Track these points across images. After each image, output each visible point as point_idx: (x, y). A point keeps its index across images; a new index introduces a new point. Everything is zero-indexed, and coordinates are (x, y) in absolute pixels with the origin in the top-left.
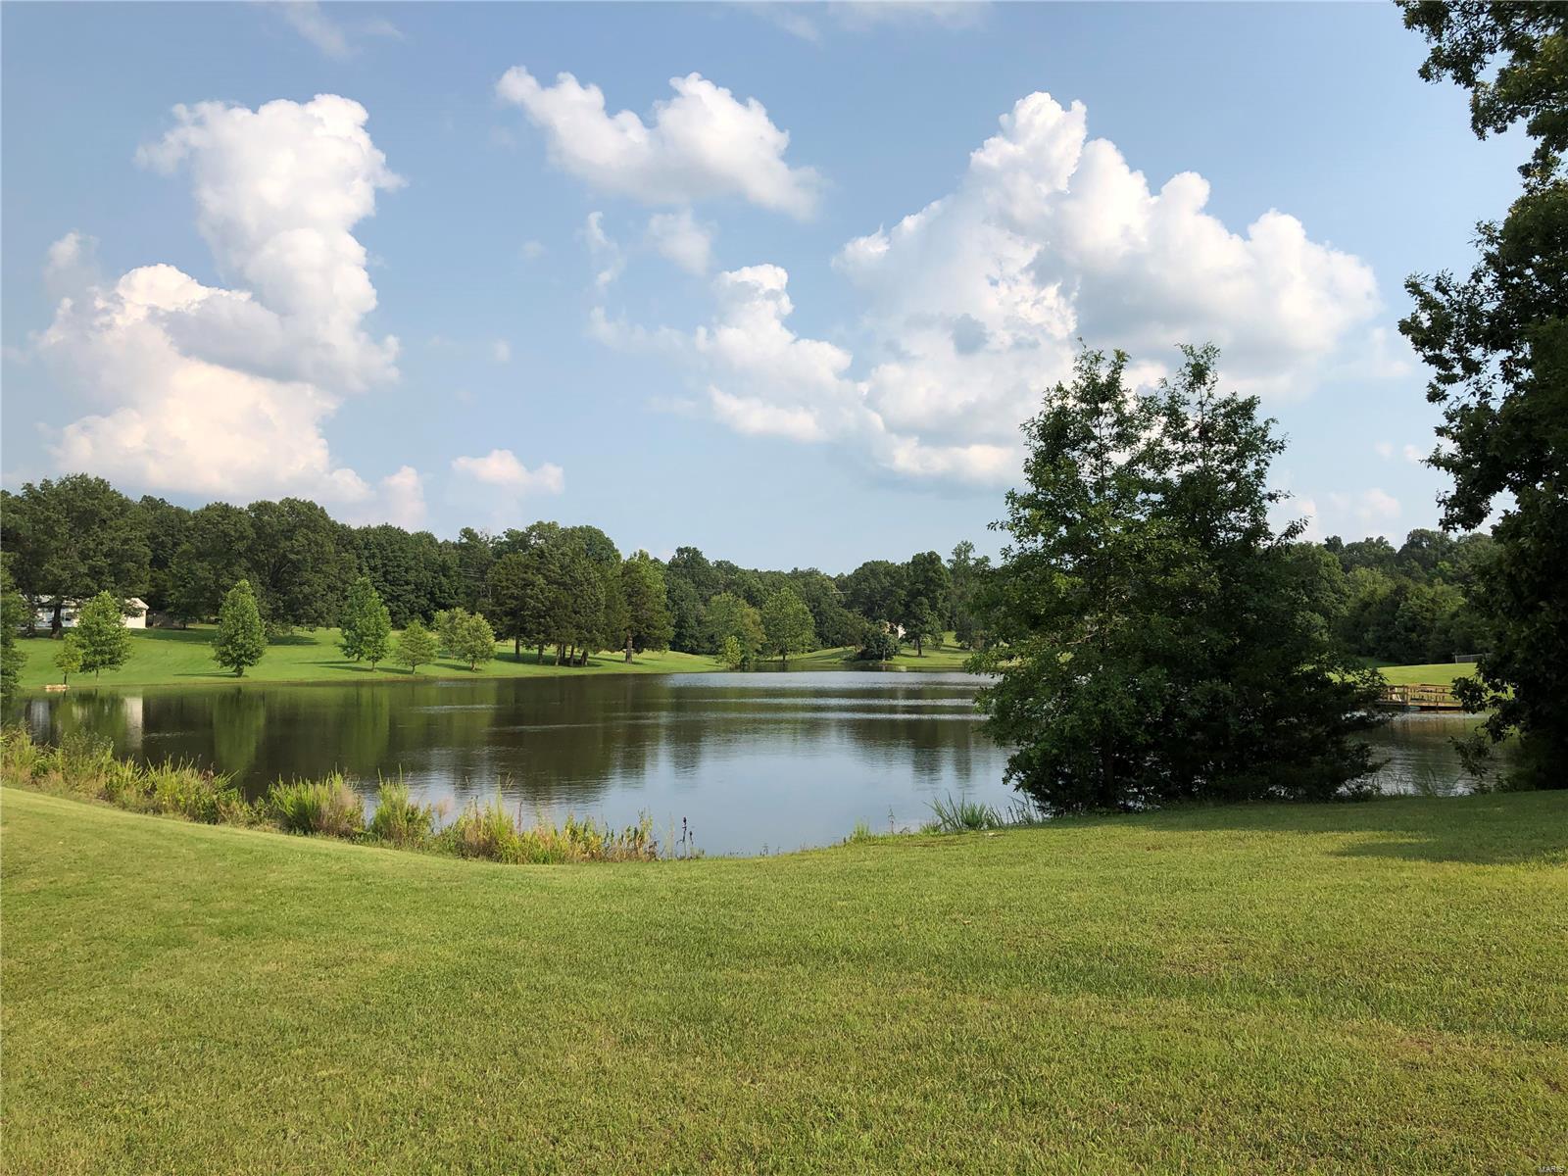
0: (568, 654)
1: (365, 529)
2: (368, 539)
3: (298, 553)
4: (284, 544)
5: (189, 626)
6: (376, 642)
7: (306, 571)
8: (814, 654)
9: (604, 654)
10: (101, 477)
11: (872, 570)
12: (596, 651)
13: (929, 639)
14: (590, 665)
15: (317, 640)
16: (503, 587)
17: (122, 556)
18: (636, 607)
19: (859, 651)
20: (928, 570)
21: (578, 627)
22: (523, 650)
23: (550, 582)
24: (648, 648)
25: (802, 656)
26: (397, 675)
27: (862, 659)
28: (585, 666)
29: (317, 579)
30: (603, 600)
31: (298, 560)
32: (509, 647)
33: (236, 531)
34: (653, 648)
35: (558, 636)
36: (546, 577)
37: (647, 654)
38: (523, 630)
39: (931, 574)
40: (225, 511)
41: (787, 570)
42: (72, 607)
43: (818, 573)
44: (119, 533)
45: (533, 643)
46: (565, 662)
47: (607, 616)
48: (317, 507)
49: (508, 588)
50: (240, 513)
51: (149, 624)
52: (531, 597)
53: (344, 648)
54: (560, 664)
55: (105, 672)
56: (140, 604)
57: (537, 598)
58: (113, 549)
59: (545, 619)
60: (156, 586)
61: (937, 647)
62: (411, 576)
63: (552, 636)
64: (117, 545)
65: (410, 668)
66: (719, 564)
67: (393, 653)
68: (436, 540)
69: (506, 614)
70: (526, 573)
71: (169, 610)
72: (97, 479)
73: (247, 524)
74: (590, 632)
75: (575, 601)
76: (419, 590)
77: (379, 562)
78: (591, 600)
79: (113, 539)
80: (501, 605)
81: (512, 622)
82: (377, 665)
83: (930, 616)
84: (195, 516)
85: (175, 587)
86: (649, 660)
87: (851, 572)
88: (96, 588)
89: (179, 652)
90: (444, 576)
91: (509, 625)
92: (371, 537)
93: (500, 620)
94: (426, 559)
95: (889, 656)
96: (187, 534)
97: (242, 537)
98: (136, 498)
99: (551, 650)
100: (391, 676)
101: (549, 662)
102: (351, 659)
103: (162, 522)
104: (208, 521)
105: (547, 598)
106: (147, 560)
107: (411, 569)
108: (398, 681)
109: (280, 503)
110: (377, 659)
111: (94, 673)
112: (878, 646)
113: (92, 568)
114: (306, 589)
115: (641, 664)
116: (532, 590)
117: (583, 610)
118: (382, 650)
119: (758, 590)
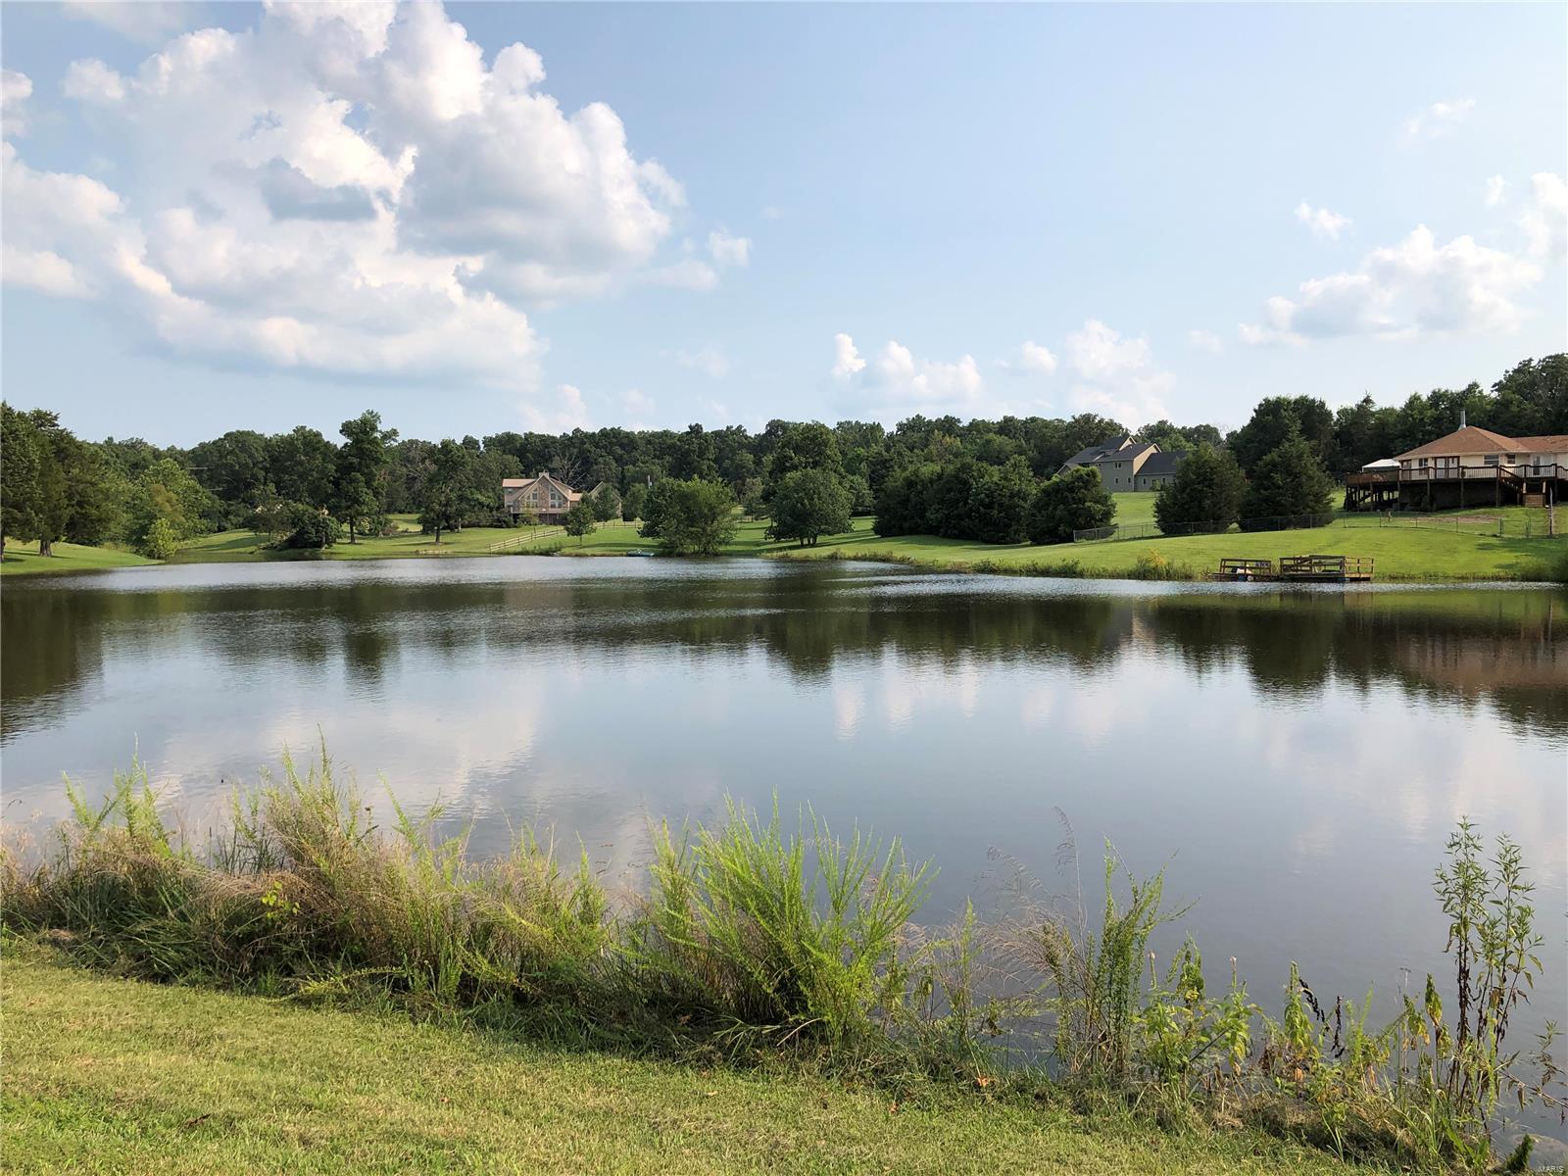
11: (238, 441)
13: (366, 522)
19: (287, 537)
27: (293, 545)
61: (374, 532)
112: (315, 531)
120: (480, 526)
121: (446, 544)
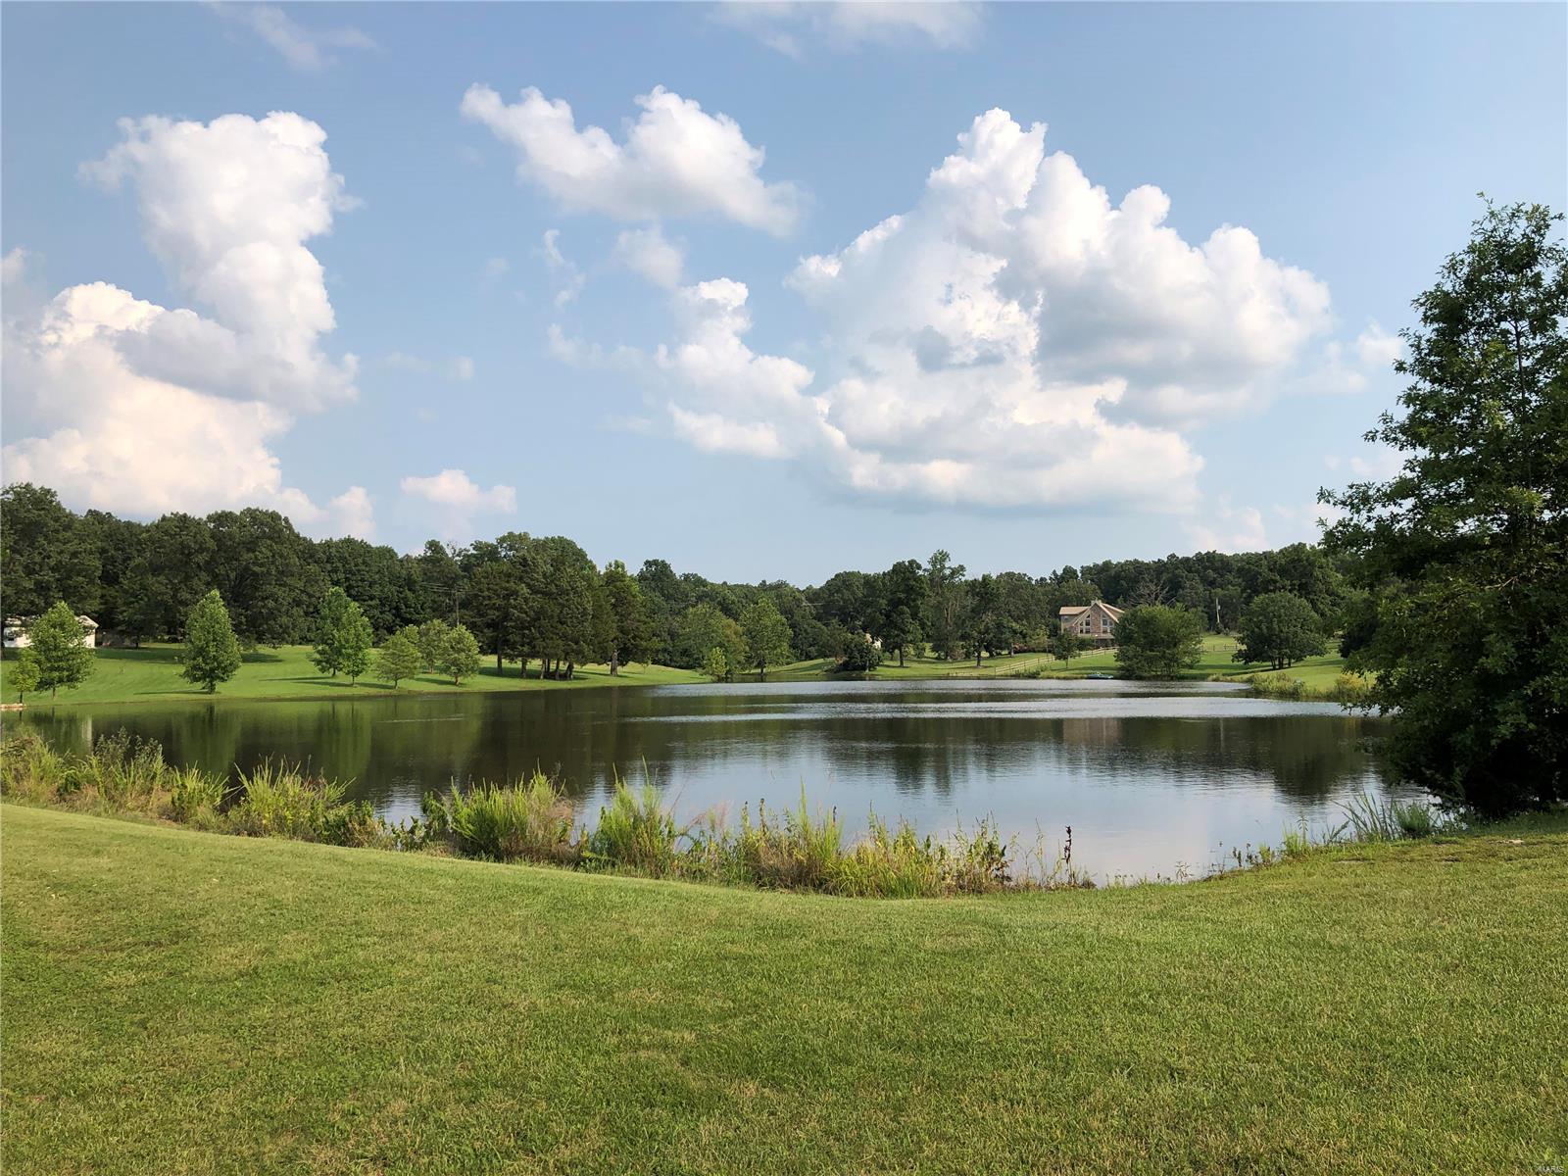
0: (553, 666)
1: (327, 542)
2: (330, 553)
3: (262, 565)
4: (247, 556)
5: (142, 645)
6: (356, 655)
7: (270, 584)
8: (791, 666)
9: (590, 667)
10: (46, 487)
11: (844, 581)
12: (583, 664)
13: (911, 649)
14: (575, 678)
15: (280, 657)
16: (484, 597)
17: (71, 571)
18: (623, 617)
19: (841, 662)
20: (909, 579)
21: (564, 637)
22: (505, 663)
23: (535, 591)
24: (635, 660)
25: (780, 668)
26: (378, 690)
27: (843, 670)
28: (571, 679)
29: (280, 592)
30: (589, 608)
31: (262, 572)
32: (490, 661)
33: (195, 542)
34: (640, 661)
35: (544, 648)
36: (528, 586)
37: (632, 667)
38: (506, 642)
39: (912, 583)
40: (183, 520)
41: (755, 583)
42: (16, 626)
43: (787, 585)
44: (68, 546)
45: (517, 656)
46: (550, 675)
47: (594, 626)
48: (280, 517)
49: (489, 598)
50: (199, 524)
51: (98, 643)
52: (515, 607)
53: (319, 662)
54: (545, 677)
55: (62, 689)
56: (90, 622)
57: (521, 608)
58: (60, 562)
59: (531, 630)
60: (105, 604)
61: (920, 655)
62: (376, 591)
63: (537, 649)
64: (65, 558)
65: (392, 683)
66: (687, 577)
67: (373, 667)
68: (396, 554)
69: (488, 626)
70: (508, 582)
71: (120, 628)
72: (42, 488)
73: (207, 535)
74: (577, 643)
75: (561, 612)
76: (384, 605)
77: (341, 576)
78: (578, 609)
79: (62, 552)
80: (481, 616)
81: (495, 634)
82: (360, 679)
83: (913, 626)
84: (147, 529)
85: (128, 604)
86: (636, 673)
87: (823, 583)
88: (43, 605)
89: (135, 671)
90: (409, 590)
91: (491, 637)
92: (333, 550)
93: (482, 632)
94: (390, 573)
95: (872, 666)
96: (139, 548)
97: (201, 550)
98: (80, 512)
99: (535, 664)
100: (373, 691)
101: (533, 675)
102: (326, 674)
103: (111, 536)
104: (166, 533)
105: (531, 608)
106: (98, 573)
107: (375, 583)
108: (381, 696)
109: (242, 513)
110: (356, 674)
111: (51, 691)
112: (862, 657)
113: (38, 583)
114: (271, 603)
115: (626, 677)
116: (515, 600)
117: (569, 621)
118: (363, 664)
119: (733, 602)
120: (1034, 652)
121: (986, 667)
